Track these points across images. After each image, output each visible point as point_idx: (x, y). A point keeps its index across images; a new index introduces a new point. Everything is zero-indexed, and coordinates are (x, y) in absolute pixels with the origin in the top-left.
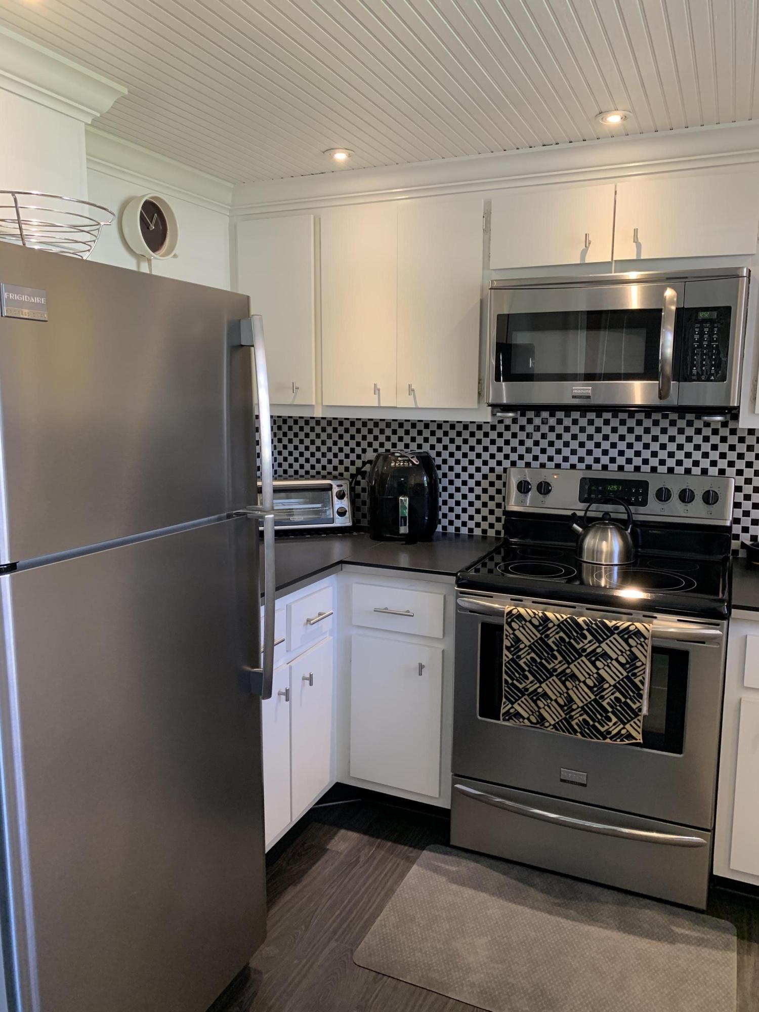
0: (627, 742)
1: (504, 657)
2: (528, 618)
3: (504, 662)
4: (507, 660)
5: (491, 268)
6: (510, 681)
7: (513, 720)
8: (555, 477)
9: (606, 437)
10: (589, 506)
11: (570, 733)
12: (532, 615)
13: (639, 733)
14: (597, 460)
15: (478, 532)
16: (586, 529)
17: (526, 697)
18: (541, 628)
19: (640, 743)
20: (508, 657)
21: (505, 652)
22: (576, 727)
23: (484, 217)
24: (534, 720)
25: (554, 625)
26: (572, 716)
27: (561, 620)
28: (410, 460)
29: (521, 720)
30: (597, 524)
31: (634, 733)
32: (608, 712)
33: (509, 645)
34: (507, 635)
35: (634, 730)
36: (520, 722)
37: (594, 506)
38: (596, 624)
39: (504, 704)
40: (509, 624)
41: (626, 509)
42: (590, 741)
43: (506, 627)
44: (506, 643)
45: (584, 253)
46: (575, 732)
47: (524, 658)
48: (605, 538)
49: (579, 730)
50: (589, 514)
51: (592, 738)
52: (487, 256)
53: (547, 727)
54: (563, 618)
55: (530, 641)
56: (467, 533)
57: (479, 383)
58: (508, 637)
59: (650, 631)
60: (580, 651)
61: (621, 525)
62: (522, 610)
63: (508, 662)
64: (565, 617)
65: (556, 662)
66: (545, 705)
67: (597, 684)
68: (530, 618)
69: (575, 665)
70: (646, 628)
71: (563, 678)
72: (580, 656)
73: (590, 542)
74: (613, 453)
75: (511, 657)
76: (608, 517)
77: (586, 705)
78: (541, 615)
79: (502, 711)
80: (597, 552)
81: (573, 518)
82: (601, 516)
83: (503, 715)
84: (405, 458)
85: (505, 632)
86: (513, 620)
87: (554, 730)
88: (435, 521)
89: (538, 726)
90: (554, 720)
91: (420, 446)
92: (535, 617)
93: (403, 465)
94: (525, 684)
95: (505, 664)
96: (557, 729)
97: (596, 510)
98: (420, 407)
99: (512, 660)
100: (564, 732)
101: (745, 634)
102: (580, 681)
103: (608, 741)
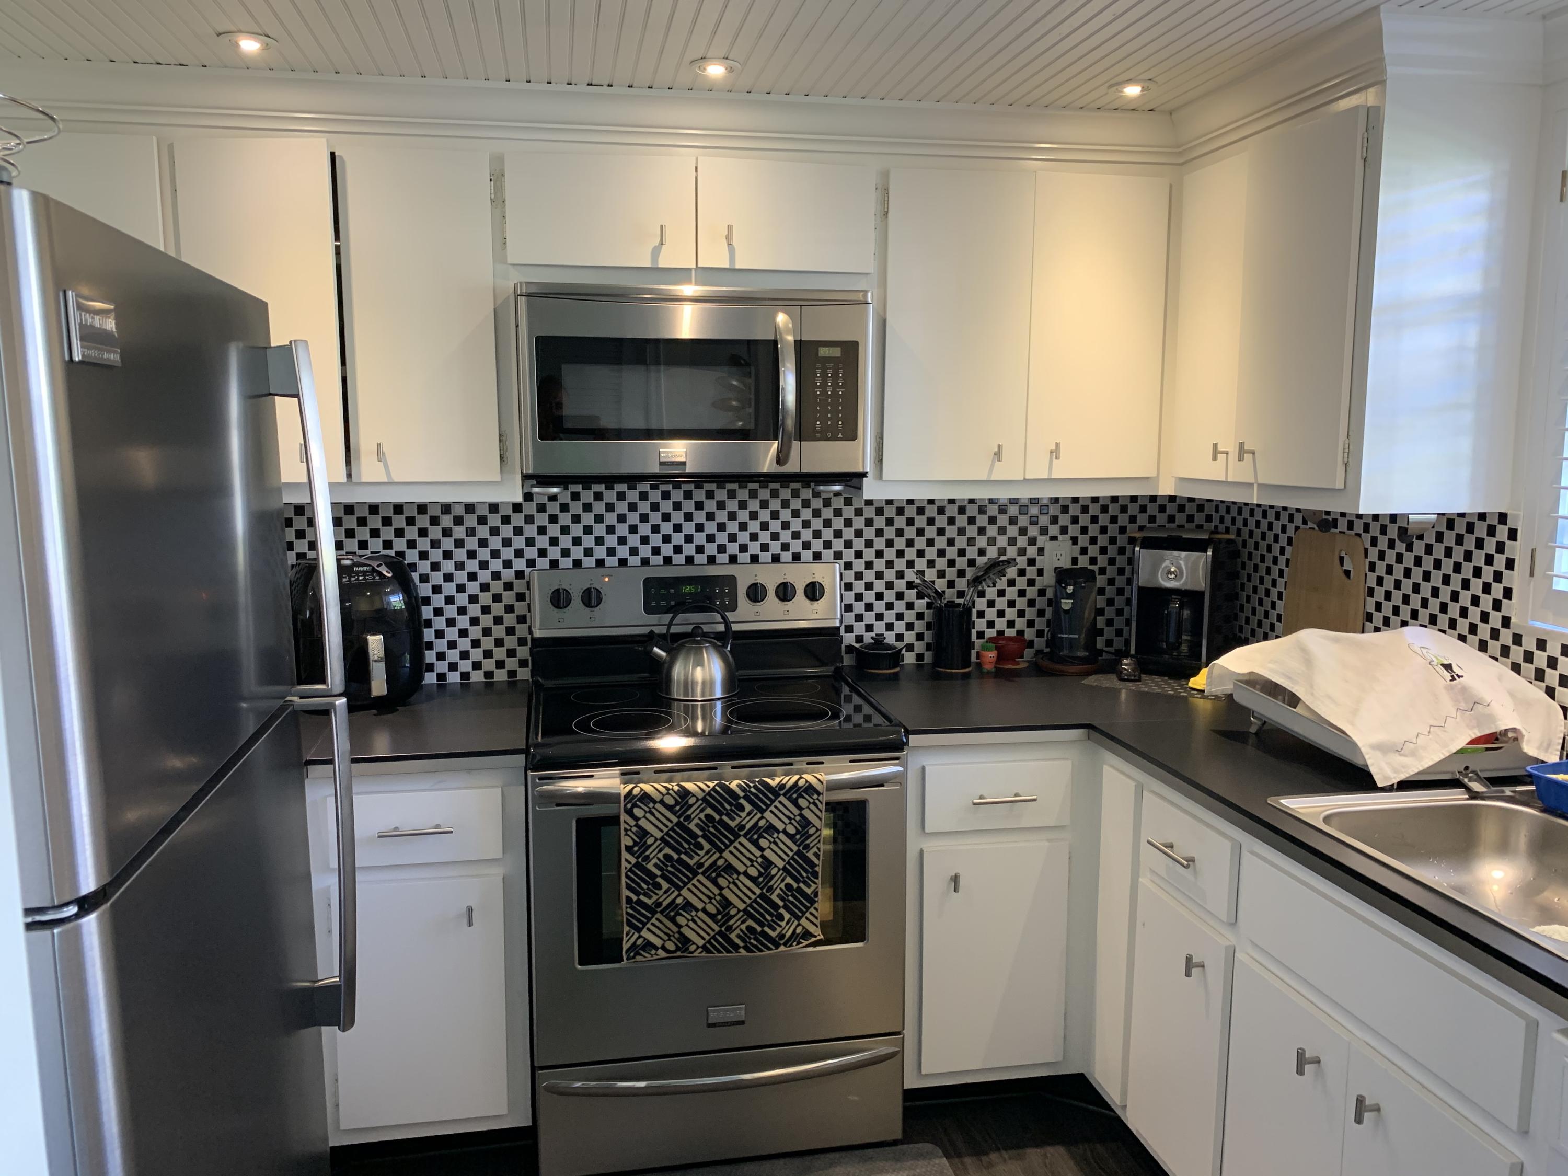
0: (805, 943)
1: (624, 864)
2: (657, 797)
3: (623, 871)
4: (629, 866)
5: (509, 262)
6: (635, 898)
7: (641, 955)
8: (607, 579)
9: (666, 517)
10: (673, 619)
11: (728, 951)
12: (663, 790)
13: (817, 926)
14: (656, 551)
15: (477, 677)
16: (673, 653)
17: (658, 915)
18: (678, 808)
19: (821, 939)
20: (629, 863)
21: (625, 855)
22: (738, 941)
23: (491, 180)
24: (671, 946)
25: (698, 800)
26: (731, 927)
27: (707, 789)
28: (374, 570)
29: (653, 952)
30: (686, 642)
31: (812, 929)
32: (779, 907)
33: (630, 843)
34: (626, 830)
35: (810, 924)
36: (652, 956)
37: (681, 617)
38: (755, 787)
39: (627, 935)
40: (630, 813)
41: (723, 618)
42: (760, 956)
43: (624, 817)
44: (626, 841)
45: (656, 252)
46: (736, 947)
47: (654, 857)
48: (700, 663)
49: (741, 944)
50: (674, 630)
51: (761, 951)
52: (501, 243)
53: (692, 953)
54: (708, 786)
55: (662, 831)
56: (459, 681)
57: (500, 441)
58: (629, 833)
59: (824, 782)
60: (736, 829)
61: (720, 640)
62: (647, 788)
63: (630, 870)
64: (711, 785)
65: (702, 853)
66: (688, 920)
67: (763, 871)
68: (661, 797)
69: (731, 852)
70: (819, 780)
71: (714, 875)
72: (737, 836)
73: (678, 671)
74: (678, 539)
75: (633, 861)
76: (700, 631)
77: (750, 906)
78: (676, 788)
79: (625, 947)
80: (688, 685)
81: (651, 639)
82: (690, 631)
83: (627, 951)
84: (365, 568)
85: (623, 826)
86: (635, 805)
87: (704, 954)
88: (420, 667)
89: (679, 954)
90: (703, 938)
91: (388, 545)
92: (668, 794)
93: (364, 579)
94: (657, 897)
95: (626, 874)
96: (709, 951)
97: (685, 622)
98: (396, 480)
99: (637, 865)
100: (719, 952)
101: (919, 766)
102: (739, 873)
103: (782, 948)
